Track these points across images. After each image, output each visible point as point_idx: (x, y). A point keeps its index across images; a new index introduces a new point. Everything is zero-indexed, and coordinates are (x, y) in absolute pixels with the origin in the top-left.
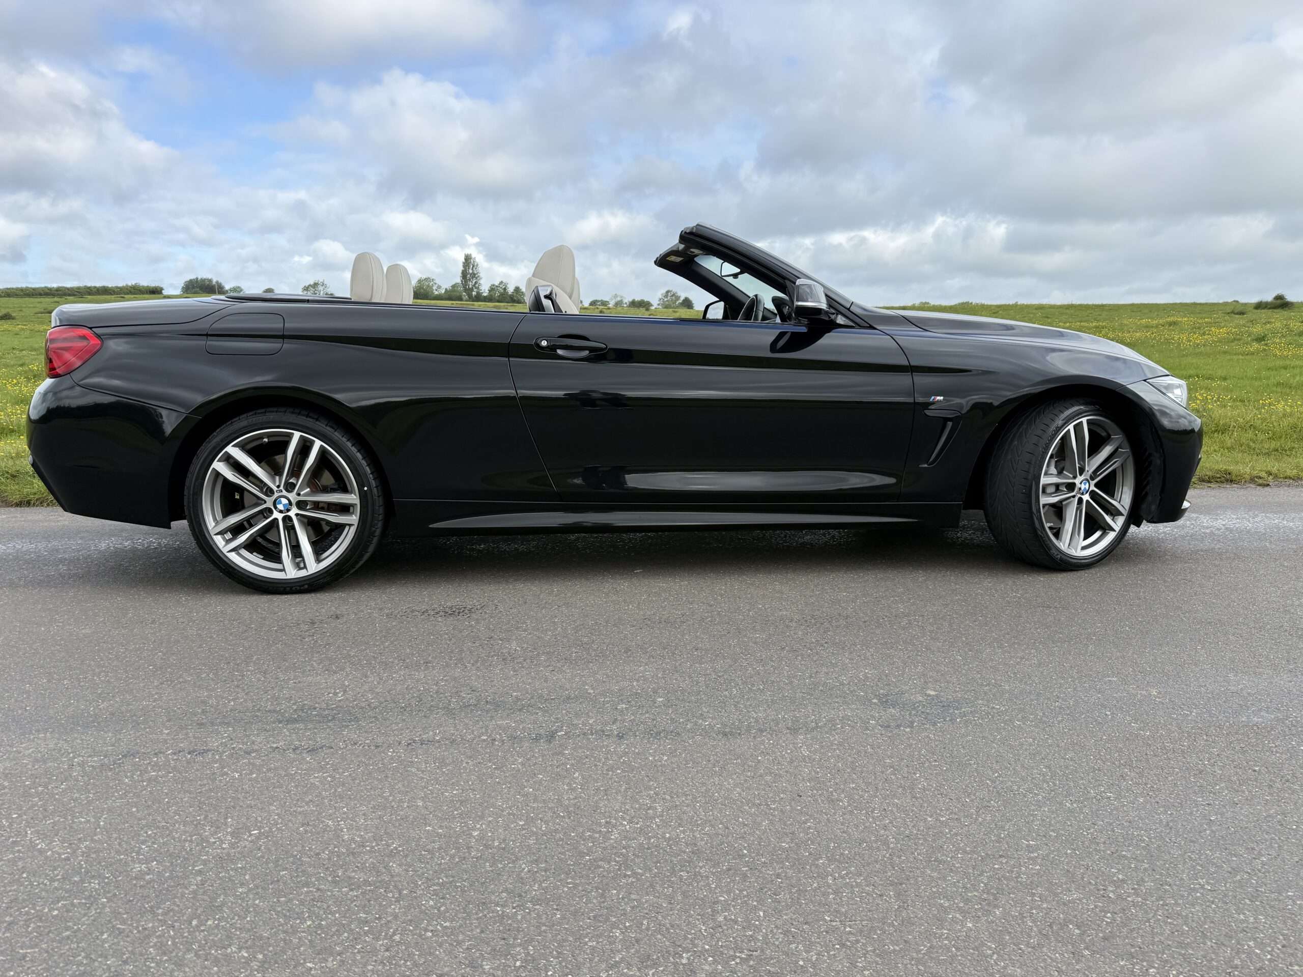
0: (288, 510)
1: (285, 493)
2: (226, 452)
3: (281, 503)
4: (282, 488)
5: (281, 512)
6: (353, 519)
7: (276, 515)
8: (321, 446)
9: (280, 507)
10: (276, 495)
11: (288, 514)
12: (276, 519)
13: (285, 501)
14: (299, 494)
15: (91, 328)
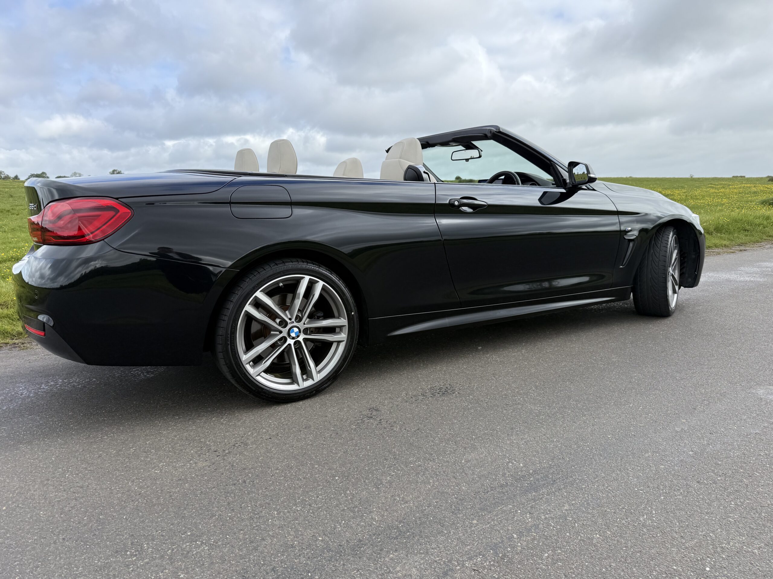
0: (298, 336)
1: (295, 324)
2: (256, 296)
3: (293, 331)
4: (293, 320)
5: (293, 338)
6: (343, 336)
7: (290, 342)
8: (324, 285)
9: (293, 335)
10: (289, 326)
11: (298, 339)
12: (290, 345)
13: (296, 330)
14: (304, 324)
15: (117, 199)
